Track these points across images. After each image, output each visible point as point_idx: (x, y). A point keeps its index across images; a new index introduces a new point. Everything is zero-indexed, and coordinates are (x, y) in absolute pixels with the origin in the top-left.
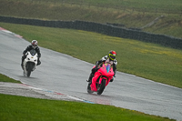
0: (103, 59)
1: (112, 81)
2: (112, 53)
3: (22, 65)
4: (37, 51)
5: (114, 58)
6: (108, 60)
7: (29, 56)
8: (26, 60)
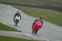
0: (37, 19)
1: (41, 28)
2: (41, 16)
3: (14, 21)
4: (20, 15)
5: (42, 18)
6: (39, 19)
7: (17, 17)
8: (15, 19)
